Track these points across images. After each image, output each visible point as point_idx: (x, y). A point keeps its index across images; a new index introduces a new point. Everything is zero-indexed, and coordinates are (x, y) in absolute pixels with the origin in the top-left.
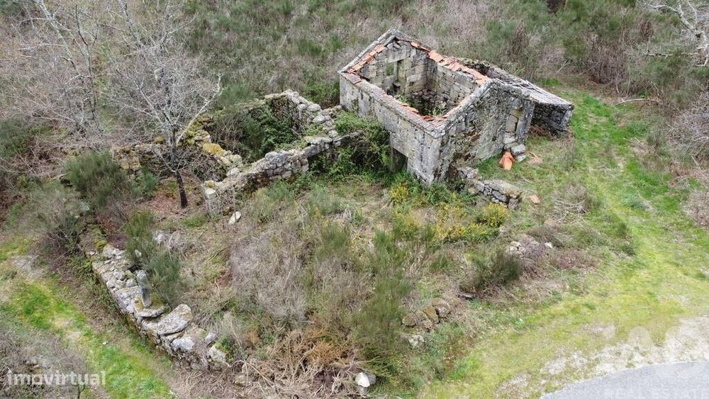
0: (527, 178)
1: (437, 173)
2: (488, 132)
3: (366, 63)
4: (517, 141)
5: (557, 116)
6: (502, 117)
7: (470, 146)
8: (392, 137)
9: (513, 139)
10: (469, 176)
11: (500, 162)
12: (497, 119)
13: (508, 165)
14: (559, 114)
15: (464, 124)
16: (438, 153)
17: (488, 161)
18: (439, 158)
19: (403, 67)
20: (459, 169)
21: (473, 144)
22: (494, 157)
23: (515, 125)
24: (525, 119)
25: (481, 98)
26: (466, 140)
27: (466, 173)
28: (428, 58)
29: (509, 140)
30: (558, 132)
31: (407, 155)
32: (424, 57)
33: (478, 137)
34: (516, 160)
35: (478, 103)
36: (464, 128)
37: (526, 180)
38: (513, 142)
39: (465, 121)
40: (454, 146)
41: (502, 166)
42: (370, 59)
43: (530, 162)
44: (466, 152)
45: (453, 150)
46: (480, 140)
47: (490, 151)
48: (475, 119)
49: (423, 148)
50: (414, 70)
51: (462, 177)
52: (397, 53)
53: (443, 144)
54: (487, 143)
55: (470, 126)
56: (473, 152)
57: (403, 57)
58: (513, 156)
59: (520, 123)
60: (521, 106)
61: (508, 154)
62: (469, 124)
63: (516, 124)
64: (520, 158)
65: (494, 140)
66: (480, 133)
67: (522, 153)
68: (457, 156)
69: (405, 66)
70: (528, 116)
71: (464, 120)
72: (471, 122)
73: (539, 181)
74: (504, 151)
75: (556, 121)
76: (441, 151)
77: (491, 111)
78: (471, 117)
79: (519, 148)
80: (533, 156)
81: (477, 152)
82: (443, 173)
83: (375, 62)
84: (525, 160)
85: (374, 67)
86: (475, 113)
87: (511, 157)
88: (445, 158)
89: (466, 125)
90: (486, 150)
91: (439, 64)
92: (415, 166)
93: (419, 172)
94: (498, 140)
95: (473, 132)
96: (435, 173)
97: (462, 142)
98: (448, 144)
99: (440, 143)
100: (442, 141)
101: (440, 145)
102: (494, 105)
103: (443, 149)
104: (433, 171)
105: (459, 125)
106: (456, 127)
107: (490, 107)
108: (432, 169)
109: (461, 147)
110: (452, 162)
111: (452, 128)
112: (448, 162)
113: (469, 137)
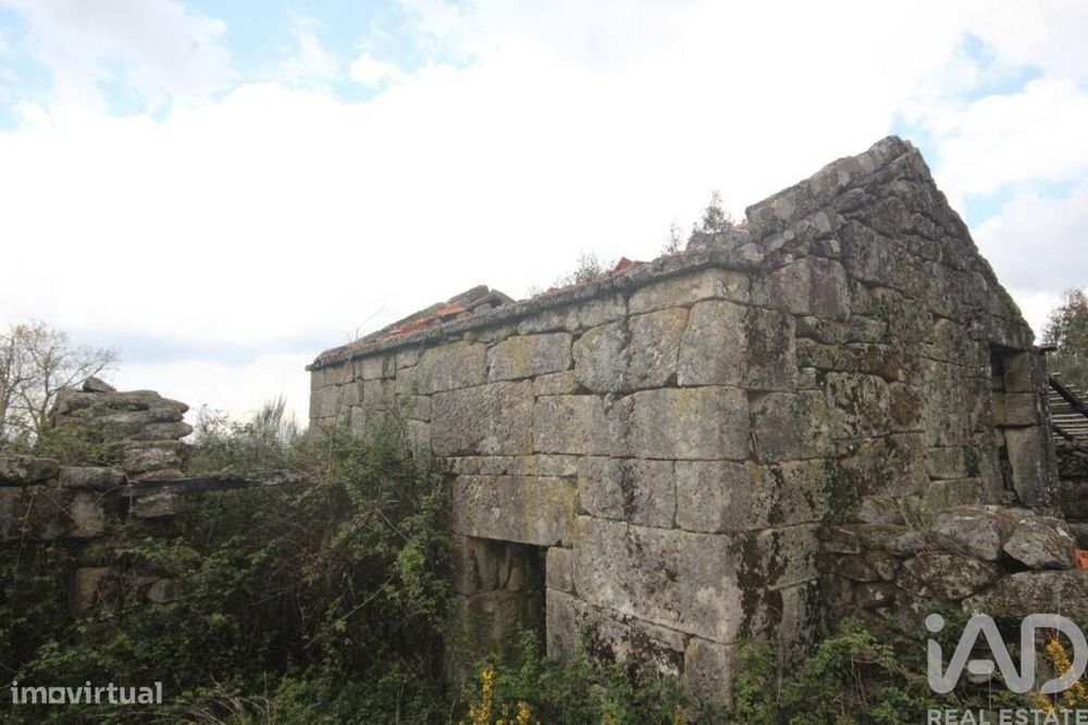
1: (756, 571)
2: (944, 404)
7: (889, 443)
8: (463, 478)
12: (958, 347)
15: (839, 273)
18: (753, 444)
21: (902, 439)
24: (1039, 420)
26: (868, 393)
31: (539, 533)
33: (911, 405)
36: (845, 302)
39: (843, 259)
40: (817, 397)
45: (820, 429)
46: (926, 434)
48: (882, 277)
49: (627, 413)
53: (756, 344)
54: (952, 474)
55: (870, 311)
59: (1021, 439)
62: (862, 293)
65: (971, 466)
66: (915, 386)
70: (1043, 410)
71: (835, 245)
72: (870, 286)
76: (751, 401)
77: (932, 284)
78: (865, 254)
81: (925, 508)
82: (792, 596)
86: (875, 235)
88: (786, 469)
89: (851, 287)
92: (592, 584)
93: (626, 606)
95: (889, 356)
96: (746, 568)
97: (855, 398)
98: (782, 365)
99: (741, 325)
100: (752, 321)
101: (742, 337)
102: (935, 260)
103: (767, 386)
104: (726, 540)
105: (824, 267)
106: (806, 264)
107: (924, 260)
108: (718, 533)
109: (853, 425)
110: (827, 520)
111: (789, 258)
112: (809, 514)
113: (879, 380)
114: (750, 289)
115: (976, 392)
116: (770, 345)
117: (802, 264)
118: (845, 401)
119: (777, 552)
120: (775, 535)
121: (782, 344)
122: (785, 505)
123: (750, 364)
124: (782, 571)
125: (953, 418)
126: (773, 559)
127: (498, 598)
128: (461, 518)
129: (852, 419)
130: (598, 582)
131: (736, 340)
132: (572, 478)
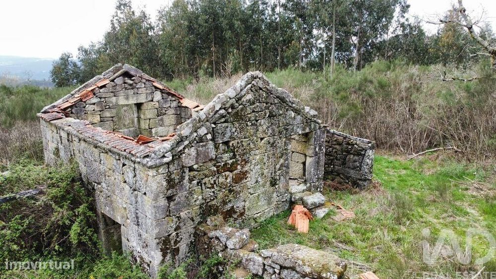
0: (341, 242)
1: (167, 246)
2: (261, 168)
3: (81, 100)
4: (309, 190)
5: (355, 161)
6: (280, 143)
7: (230, 191)
8: (98, 192)
9: (303, 187)
10: (230, 244)
11: (290, 222)
12: (273, 145)
13: (303, 225)
14: (356, 158)
15: (211, 145)
16: (163, 202)
17: (269, 221)
18: (168, 213)
19: (144, 114)
20: (212, 234)
21: (237, 188)
22: (278, 216)
23: (302, 166)
24: (316, 154)
25: (238, 99)
26: (221, 180)
27: (223, 240)
28: (180, 107)
29: (297, 188)
30: (360, 182)
31: (119, 220)
32: (174, 104)
33: (243, 176)
34: (316, 215)
35: (232, 107)
36: (213, 154)
37: (340, 245)
38: (303, 191)
39: (213, 139)
40: (197, 189)
41: (293, 228)
42: (86, 95)
43: (337, 218)
44: (224, 203)
45: (198, 198)
46: (250, 181)
47: (269, 203)
48: (232, 138)
49: (136, 197)
50: (162, 120)
51: (219, 248)
52: (131, 92)
53: (171, 183)
54: (262, 189)
55: (225, 152)
56: (239, 205)
57: (142, 99)
58: (310, 210)
59: (309, 160)
60: (307, 130)
61: (299, 208)
62: (222, 147)
63: (304, 164)
64: (321, 213)
65: (273, 183)
66: (246, 168)
67: (320, 206)
68: (207, 211)
69: (147, 112)
70: (320, 149)
71: (209, 137)
72: (226, 143)
73: (364, 245)
74: (292, 204)
75: (354, 168)
76: (170, 199)
77: (260, 129)
78: (224, 134)
79: (315, 198)
80: (338, 208)
81: (247, 204)
82: (183, 247)
83: (95, 100)
84: (328, 215)
85: (95, 107)
86: (229, 125)
87: (306, 210)
88: (182, 214)
89: (217, 147)
90: (262, 202)
91: (193, 110)
92: (131, 240)
93: (139, 249)
94: (281, 185)
95: (233, 164)
96: (163, 247)
97: (215, 183)
98: (183, 184)
99: (164, 180)
100: (169, 177)
101: (165, 184)
102: (264, 118)
103: (175, 193)
104: (157, 241)
105: (202, 146)
106: (194, 149)
107: (257, 121)
108: (155, 239)
109: (213, 192)
110: (200, 223)
111: (186, 150)
112: (192, 223)
113: (227, 173)
114: (168, 168)
115: (281, 157)
116: (177, 181)
117: (193, 149)
118: (210, 186)
119: (178, 237)
120: (177, 234)
121: (182, 178)
122: (181, 225)
123: (168, 190)
124: (179, 242)
125: (265, 171)
126: (176, 240)
127: (115, 228)
128: (98, 205)
129: (213, 190)
130: (133, 240)
131: (162, 185)
132: (125, 208)
